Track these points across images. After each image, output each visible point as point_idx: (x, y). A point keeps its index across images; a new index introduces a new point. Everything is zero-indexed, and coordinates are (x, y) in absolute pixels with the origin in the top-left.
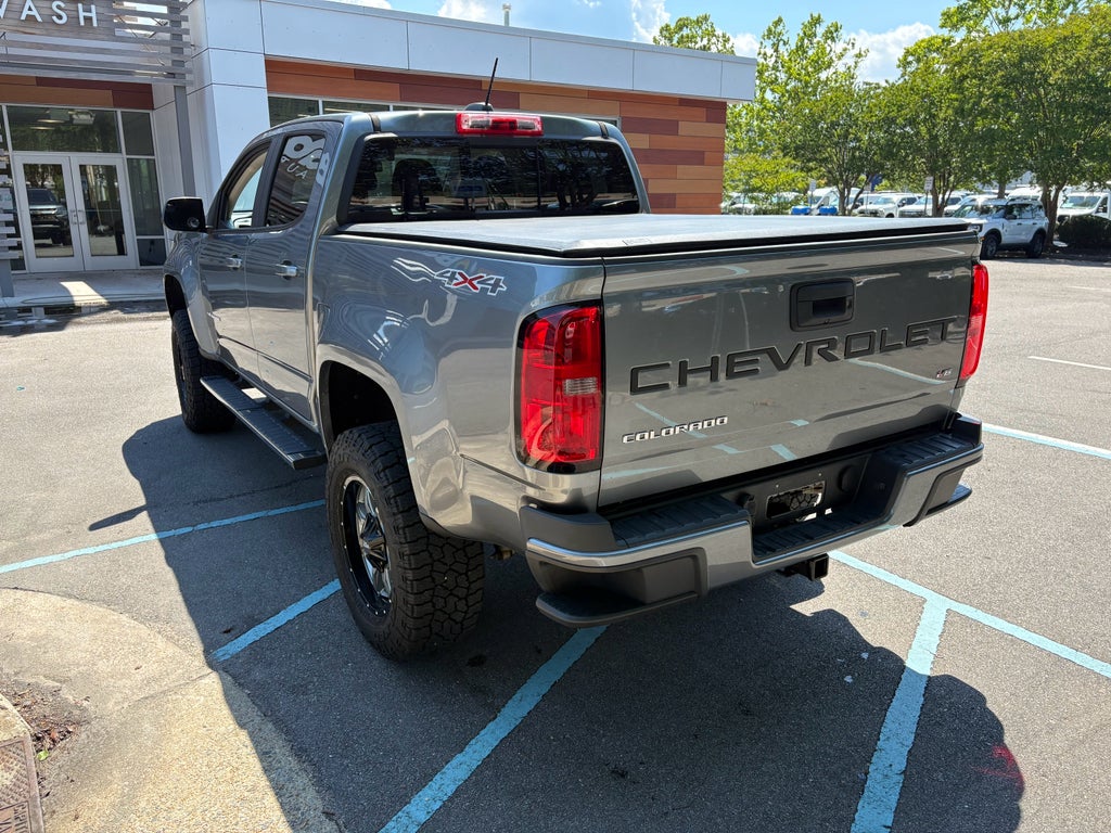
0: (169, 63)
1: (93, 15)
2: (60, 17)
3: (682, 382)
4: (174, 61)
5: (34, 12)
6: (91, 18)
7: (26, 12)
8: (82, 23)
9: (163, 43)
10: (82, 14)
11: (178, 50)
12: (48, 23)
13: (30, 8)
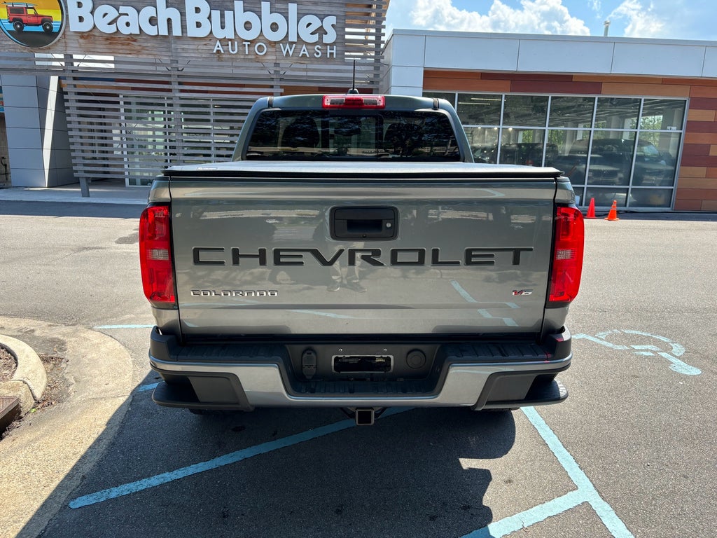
0: (372, 76)
1: (334, 51)
2: (318, 54)
3: (236, 262)
4: (375, 75)
5: (306, 52)
6: (333, 53)
7: (302, 52)
8: (328, 56)
9: (369, 64)
10: (329, 51)
11: (377, 68)
12: (312, 57)
13: (304, 50)
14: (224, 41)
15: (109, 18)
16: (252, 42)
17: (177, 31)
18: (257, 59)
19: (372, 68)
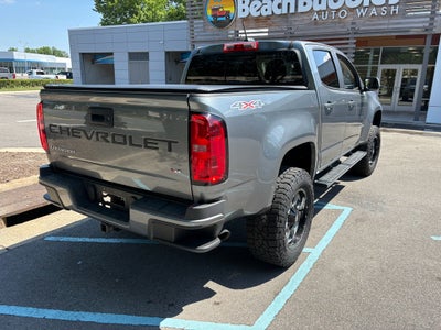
0: (427, 25)
1: (397, 9)
2: (384, 13)
3: (61, 133)
4: (430, 24)
6: (396, 11)
7: (372, 13)
8: (392, 14)
9: (426, 16)
10: (393, 10)
12: (379, 15)
13: (374, 11)
14: (319, 12)
15: (257, 8)
16: (338, 10)
17: (292, 10)
18: (340, 21)
19: (428, 19)
